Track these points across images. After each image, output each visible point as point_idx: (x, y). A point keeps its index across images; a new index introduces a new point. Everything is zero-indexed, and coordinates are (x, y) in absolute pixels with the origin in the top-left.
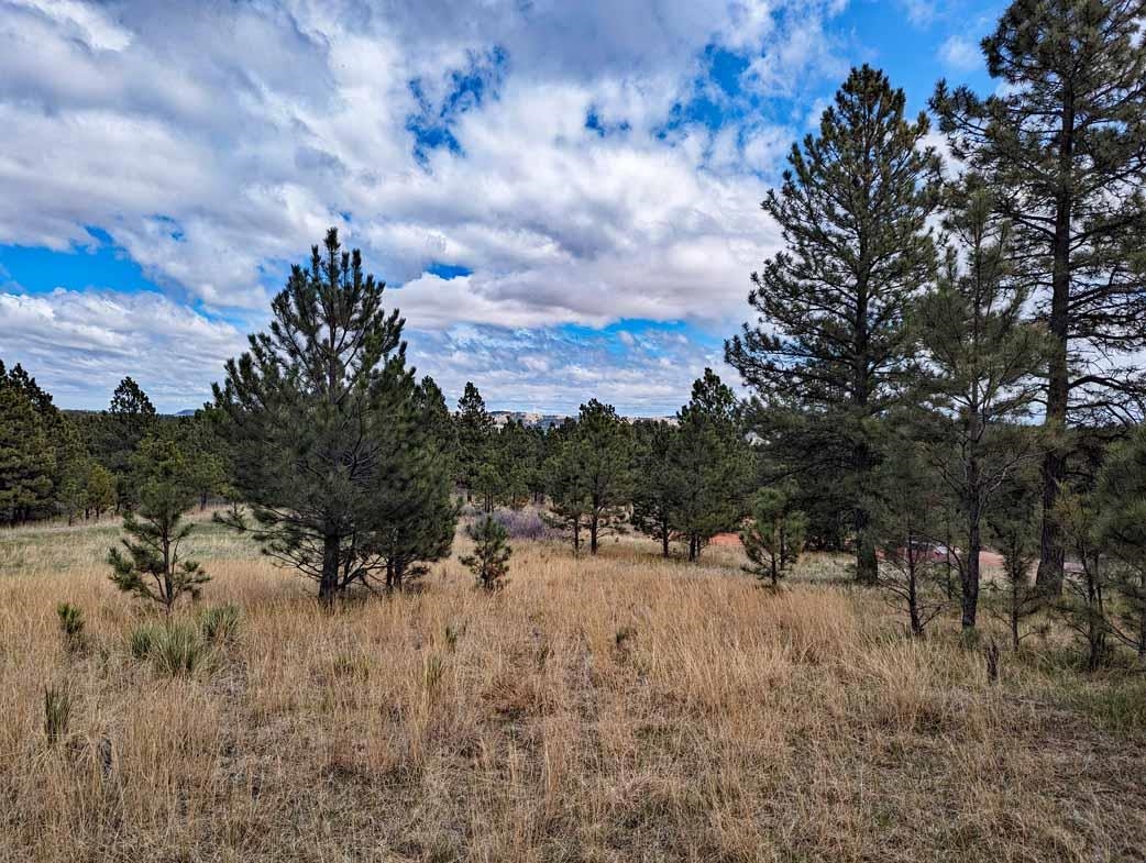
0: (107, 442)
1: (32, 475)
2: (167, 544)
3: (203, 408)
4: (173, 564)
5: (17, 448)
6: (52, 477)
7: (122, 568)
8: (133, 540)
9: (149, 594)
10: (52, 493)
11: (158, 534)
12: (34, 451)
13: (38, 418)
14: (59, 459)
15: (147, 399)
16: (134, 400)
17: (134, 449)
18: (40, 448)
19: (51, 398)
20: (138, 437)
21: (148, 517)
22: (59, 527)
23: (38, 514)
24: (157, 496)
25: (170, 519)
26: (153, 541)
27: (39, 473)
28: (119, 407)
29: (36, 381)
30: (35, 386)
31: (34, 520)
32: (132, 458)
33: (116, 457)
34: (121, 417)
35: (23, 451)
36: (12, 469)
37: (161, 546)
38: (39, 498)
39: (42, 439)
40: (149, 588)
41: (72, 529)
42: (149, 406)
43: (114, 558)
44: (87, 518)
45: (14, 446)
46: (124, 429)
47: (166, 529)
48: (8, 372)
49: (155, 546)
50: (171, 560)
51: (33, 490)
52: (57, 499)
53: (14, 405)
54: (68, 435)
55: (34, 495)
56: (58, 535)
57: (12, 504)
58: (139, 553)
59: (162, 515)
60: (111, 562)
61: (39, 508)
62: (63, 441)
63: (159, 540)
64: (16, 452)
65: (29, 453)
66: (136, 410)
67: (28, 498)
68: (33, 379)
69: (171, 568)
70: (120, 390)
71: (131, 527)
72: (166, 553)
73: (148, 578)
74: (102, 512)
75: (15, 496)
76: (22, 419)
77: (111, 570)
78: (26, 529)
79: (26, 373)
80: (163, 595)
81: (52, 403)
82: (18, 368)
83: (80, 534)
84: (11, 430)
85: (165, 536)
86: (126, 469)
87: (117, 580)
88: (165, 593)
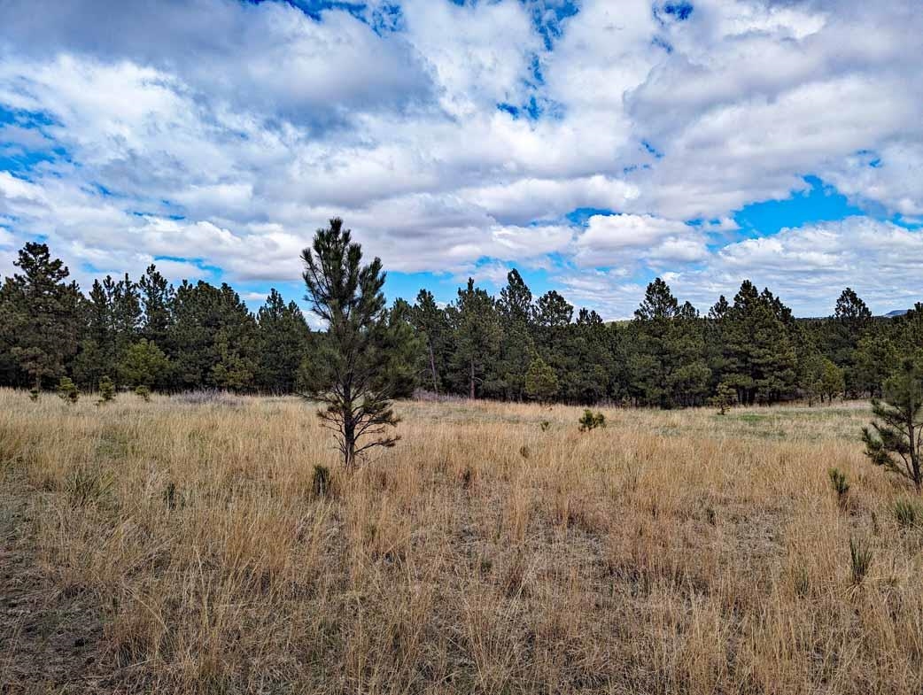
0: (833, 341)
1: (781, 368)
2: (912, 429)
3: (914, 308)
4: (918, 447)
5: (769, 349)
6: (794, 370)
7: (874, 446)
8: (882, 423)
9: (898, 470)
10: (796, 380)
11: (903, 420)
12: (781, 350)
13: (782, 326)
14: (799, 356)
15: (864, 305)
16: (852, 307)
17: (855, 347)
18: (785, 348)
19: (790, 311)
20: (857, 337)
21: (894, 404)
22: (801, 407)
23: (786, 397)
24: (900, 387)
25: (913, 407)
26: (899, 426)
27: (785, 367)
28: (841, 313)
29: (780, 299)
30: (779, 302)
31: (783, 400)
32: (854, 354)
33: (841, 353)
34: (843, 321)
35: (773, 351)
36: (767, 364)
37: (906, 430)
38: (786, 385)
39: (786, 341)
40: (898, 464)
41: (812, 409)
42: (866, 310)
43: (866, 436)
44: (823, 401)
45: (767, 347)
46: (846, 330)
47: (909, 416)
48: (760, 295)
49: (901, 429)
50: (915, 442)
51: (782, 379)
52: (799, 386)
53: (766, 317)
54: (804, 337)
55: (783, 383)
56: (803, 413)
57: (768, 390)
58: (886, 435)
59: (906, 403)
60: (863, 440)
61: (785, 393)
62: (800, 343)
63: (904, 424)
64: (769, 352)
65: (777, 352)
66: (854, 314)
67: (778, 385)
68: (778, 298)
69: (916, 450)
70: (842, 299)
71: (879, 413)
72: (911, 437)
73: (895, 456)
74: (834, 397)
75: (770, 384)
76: (770, 327)
77: (864, 446)
78: (777, 408)
79: (771, 294)
80: (910, 472)
81: (792, 314)
82: (766, 291)
83: (820, 414)
84: (765, 336)
85: (909, 422)
86: (849, 362)
87: (870, 455)
88: (912, 470)
